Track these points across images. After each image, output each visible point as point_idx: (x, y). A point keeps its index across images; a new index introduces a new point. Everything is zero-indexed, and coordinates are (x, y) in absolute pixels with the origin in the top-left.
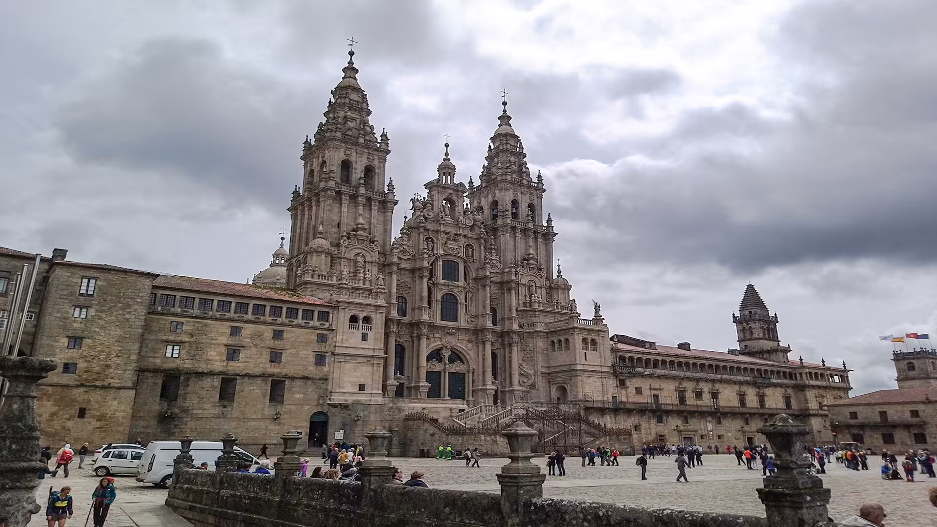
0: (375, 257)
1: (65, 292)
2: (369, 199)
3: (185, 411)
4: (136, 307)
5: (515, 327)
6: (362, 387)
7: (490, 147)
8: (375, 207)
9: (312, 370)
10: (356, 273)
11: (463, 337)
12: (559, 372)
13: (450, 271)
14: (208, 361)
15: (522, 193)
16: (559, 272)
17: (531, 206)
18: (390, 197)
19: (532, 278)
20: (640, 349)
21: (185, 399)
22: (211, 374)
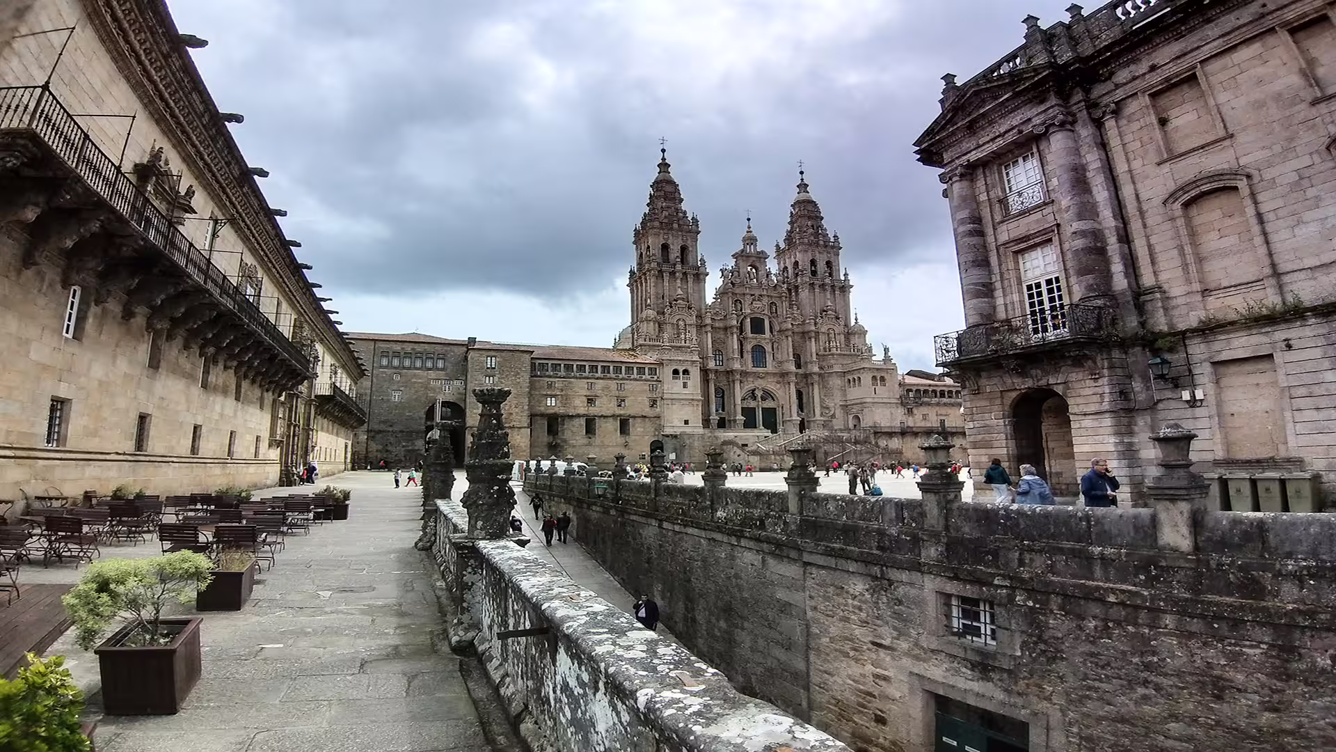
0: (692, 320)
1: (478, 367)
2: (685, 274)
3: (565, 441)
4: (522, 374)
5: (816, 369)
6: (686, 422)
7: (791, 212)
8: (690, 280)
9: (647, 411)
10: (679, 334)
11: (772, 380)
12: (853, 405)
13: (757, 326)
14: (575, 408)
15: (819, 253)
16: (856, 319)
17: (829, 264)
18: (702, 270)
19: (832, 326)
20: (931, 382)
21: (563, 433)
22: (578, 416)
